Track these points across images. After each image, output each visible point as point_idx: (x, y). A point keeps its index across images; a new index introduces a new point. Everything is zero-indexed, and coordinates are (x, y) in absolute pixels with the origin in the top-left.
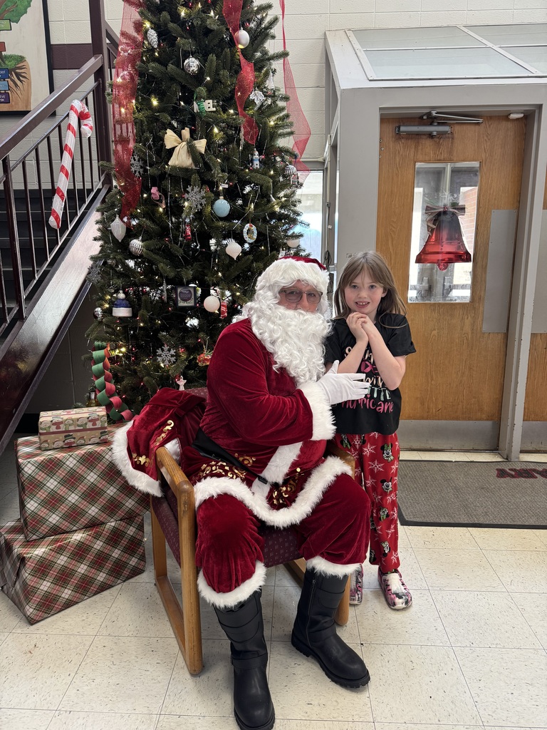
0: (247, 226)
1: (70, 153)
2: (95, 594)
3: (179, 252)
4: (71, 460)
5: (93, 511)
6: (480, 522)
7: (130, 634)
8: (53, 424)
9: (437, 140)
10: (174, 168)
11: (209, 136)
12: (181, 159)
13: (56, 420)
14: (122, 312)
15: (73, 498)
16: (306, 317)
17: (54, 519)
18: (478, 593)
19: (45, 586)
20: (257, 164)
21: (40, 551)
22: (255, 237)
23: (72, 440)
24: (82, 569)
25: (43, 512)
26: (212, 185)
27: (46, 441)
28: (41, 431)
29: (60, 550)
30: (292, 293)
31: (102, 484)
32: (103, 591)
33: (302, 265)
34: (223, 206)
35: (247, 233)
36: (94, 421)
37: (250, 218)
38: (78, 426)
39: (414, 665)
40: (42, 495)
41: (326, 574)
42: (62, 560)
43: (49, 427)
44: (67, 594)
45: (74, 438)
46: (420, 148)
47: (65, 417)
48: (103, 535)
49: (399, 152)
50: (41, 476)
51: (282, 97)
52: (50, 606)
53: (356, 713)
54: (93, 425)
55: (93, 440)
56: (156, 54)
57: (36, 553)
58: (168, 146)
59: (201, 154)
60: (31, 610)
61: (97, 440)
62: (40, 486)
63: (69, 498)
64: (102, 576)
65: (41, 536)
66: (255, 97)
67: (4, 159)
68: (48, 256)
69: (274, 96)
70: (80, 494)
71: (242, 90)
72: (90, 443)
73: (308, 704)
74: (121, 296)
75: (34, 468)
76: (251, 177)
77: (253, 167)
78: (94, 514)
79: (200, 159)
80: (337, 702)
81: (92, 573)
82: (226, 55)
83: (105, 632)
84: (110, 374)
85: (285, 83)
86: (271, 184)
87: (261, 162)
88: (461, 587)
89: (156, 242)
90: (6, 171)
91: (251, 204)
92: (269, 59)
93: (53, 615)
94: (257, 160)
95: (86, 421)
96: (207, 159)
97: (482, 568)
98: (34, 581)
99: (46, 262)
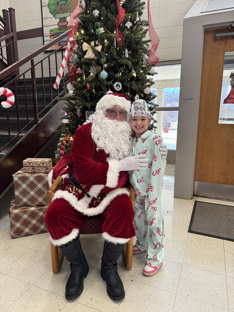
0: (117, 83)
1: (66, 59)
2: (39, 233)
3: (88, 95)
4: (32, 178)
5: (40, 200)
6: (232, 238)
7: (43, 252)
8: (28, 163)
10: (86, 59)
12: (90, 55)
13: (29, 161)
14: (66, 121)
15: (32, 193)
16: (117, 123)
17: (25, 200)
18: (208, 272)
19: (18, 225)
20: (127, 56)
21: (16, 211)
22: (121, 88)
23: (35, 170)
24: (34, 222)
25: (21, 196)
26: (101, 65)
27: (25, 169)
28: (23, 165)
29: (25, 212)
30: (112, 111)
31: (44, 189)
32: (43, 233)
33: (117, 98)
34: (104, 74)
35: (116, 87)
36: (43, 163)
37: (118, 79)
38: (37, 165)
39: (151, 297)
40: (20, 190)
41: (108, 241)
42: (25, 216)
43: (26, 164)
44: (27, 230)
45: (36, 169)
46: (228, 44)
47: (32, 161)
48: (43, 210)
49: (216, 47)
50: (20, 182)
51: (145, 25)
52: (18, 234)
53: (109, 310)
54: (43, 165)
55: (43, 171)
56: (88, 12)
57: (15, 211)
58: (84, 50)
59: (98, 52)
60: (12, 233)
61: (45, 172)
62: (19, 186)
63: (31, 193)
64: (42, 227)
65: (21, 206)
66: (128, 25)
67: (31, 61)
68: (52, 101)
69: (142, 24)
70: (35, 192)
71: (118, 21)
72: (42, 172)
73: (91, 299)
74: (66, 114)
75: (17, 179)
76: (121, 61)
77: (125, 57)
78: (40, 201)
79: (98, 54)
80: (104, 302)
81: (38, 224)
82: (113, 7)
83: (35, 249)
84: (64, 147)
85: (148, 18)
86: (130, 63)
87: (129, 54)
88: (201, 267)
89: (80, 92)
90: (32, 66)
91: (120, 73)
92: (137, 7)
93: (21, 237)
94: (127, 53)
95: (40, 163)
96: (101, 54)
97: (219, 261)
98: (13, 222)
99: (51, 103)
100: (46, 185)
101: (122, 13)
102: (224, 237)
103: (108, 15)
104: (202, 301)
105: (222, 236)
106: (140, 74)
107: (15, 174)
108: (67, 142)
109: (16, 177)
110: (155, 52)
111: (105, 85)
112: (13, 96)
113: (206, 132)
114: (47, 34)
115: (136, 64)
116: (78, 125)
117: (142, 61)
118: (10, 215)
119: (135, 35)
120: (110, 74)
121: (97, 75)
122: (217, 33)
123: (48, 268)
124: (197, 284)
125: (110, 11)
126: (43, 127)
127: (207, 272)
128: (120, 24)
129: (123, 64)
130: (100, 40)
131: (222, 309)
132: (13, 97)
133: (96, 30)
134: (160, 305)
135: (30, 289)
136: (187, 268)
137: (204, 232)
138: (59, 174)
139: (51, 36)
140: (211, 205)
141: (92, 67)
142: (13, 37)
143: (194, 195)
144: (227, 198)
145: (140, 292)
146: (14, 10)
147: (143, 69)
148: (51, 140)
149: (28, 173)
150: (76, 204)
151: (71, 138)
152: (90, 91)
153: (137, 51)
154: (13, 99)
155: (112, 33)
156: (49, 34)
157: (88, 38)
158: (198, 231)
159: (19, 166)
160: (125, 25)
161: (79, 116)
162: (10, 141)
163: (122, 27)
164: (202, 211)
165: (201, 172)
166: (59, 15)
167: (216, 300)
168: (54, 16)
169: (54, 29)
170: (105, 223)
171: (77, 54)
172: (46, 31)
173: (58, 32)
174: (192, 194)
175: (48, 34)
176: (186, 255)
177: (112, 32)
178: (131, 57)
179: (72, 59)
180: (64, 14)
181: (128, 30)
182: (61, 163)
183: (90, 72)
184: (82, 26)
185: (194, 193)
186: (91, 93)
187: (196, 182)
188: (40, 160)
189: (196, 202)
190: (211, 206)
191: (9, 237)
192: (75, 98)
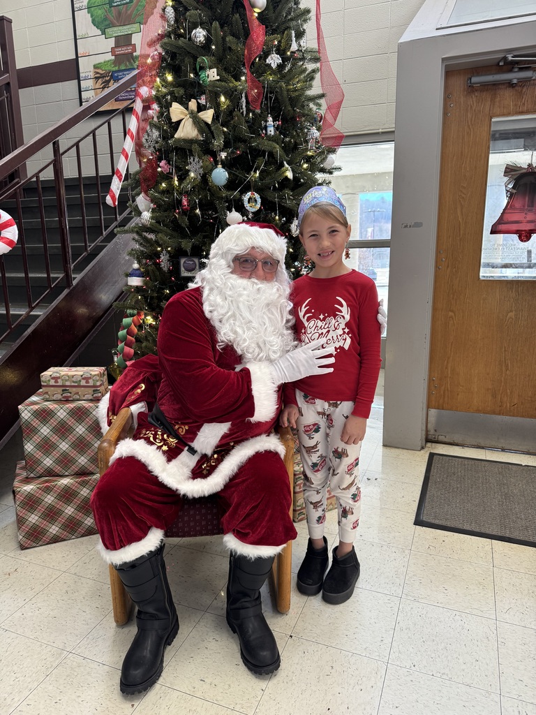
0: (249, 194)
1: (132, 137)
2: (82, 536)
3: (185, 222)
4: (62, 413)
5: (83, 460)
6: (512, 536)
7: (91, 577)
8: (52, 378)
9: (520, 89)
10: (179, 140)
11: (216, 106)
12: (187, 131)
13: (55, 375)
14: (135, 281)
15: (64, 446)
16: (258, 286)
17: (48, 462)
18: (458, 613)
19: (33, 519)
20: (271, 131)
21: (29, 488)
22: (258, 206)
23: (69, 394)
24: (69, 510)
25: (38, 455)
26: (214, 154)
27: (47, 393)
28: (42, 384)
29: (48, 490)
30: (247, 261)
31: (90, 437)
32: (91, 534)
33: (257, 231)
34: (220, 175)
35: (249, 202)
36: (87, 379)
37: (252, 184)
38: (74, 382)
39: (333, 671)
40: (37, 439)
42: (49, 499)
43: (49, 381)
44: (54, 529)
45: (70, 393)
46: (498, 100)
47: (62, 373)
48: (89, 484)
49: (471, 107)
50: (36, 423)
51: (311, 59)
52: (34, 538)
53: (241, 702)
54: (86, 383)
55: (87, 397)
56: (182, 31)
57: (25, 488)
58: (174, 119)
59: (206, 123)
60: (21, 537)
61: (90, 397)
62: (34, 431)
63: (61, 446)
64: (89, 521)
65: (38, 475)
66: (272, 62)
67: (54, 143)
68: (104, 233)
69: (303, 59)
70: (70, 443)
71: (250, 54)
72: (84, 398)
73: (201, 680)
74: (136, 266)
75: (29, 415)
76: (259, 144)
77: (266, 134)
78: (83, 463)
79: (206, 129)
80: (229, 686)
81: (79, 516)
82: (237, 21)
83: (73, 572)
84: (133, 339)
85: (319, 43)
86: (278, 149)
87: (277, 128)
88: (441, 603)
89: (166, 214)
90: (55, 155)
91: (255, 172)
92: (292, 20)
93: (41, 545)
94: (271, 126)
95: (80, 378)
96: (213, 128)
97: (481, 587)
98: (23, 512)
99: (101, 238)
100: (95, 428)
101: (259, 34)
102: (494, 533)
103: (227, 39)
104: (445, 677)
105: (488, 532)
106: (301, 173)
107: (23, 405)
108: (140, 327)
109: (26, 412)
110: (335, 120)
111: (222, 198)
112: (15, 227)
113: (453, 299)
114: (87, 74)
115: (293, 150)
116: (164, 289)
117: (306, 142)
118: (15, 496)
119: (288, 84)
120: (234, 174)
121: (205, 178)
122: (474, 76)
123: (104, 613)
124: (433, 640)
125: (231, 31)
126: (84, 292)
127: (455, 612)
128: (255, 59)
129: (264, 152)
130: (211, 96)
131: (487, 692)
132: (14, 229)
133: (199, 76)
134: (353, 689)
135: (64, 661)
136: (411, 606)
137: (449, 524)
138: (125, 404)
139: (97, 78)
140: (466, 462)
141: (192, 159)
142: (8, 84)
143: (428, 440)
144: (500, 446)
145: (309, 661)
146: (10, 21)
147: (308, 159)
148: (103, 322)
149: (54, 400)
150: (164, 470)
151: (149, 318)
152: (189, 213)
153: (293, 119)
154: (14, 234)
155: (236, 81)
156: (92, 75)
157: (182, 91)
158: (437, 522)
159: (33, 385)
160: (266, 61)
161: (165, 269)
162: (11, 328)
163: (260, 66)
164: (445, 476)
165: (443, 388)
166: (115, 29)
167: (475, 673)
168: (104, 33)
169: (102, 61)
170: (227, 514)
171: (158, 128)
172: (86, 67)
173: (114, 69)
174: (424, 437)
175: (89, 74)
176: (410, 575)
177: (238, 79)
178: (281, 133)
179: (147, 140)
180: (125, 27)
181: (273, 72)
182: (128, 378)
183: (189, 171)
184: (168, 65)
185: (427, 435)
186: (193, 217)
187: (433, 412)
188: (78, 371)
189: (432, 456)
190: (465, 465)
191: (14, 545)
192: (156, 230)
